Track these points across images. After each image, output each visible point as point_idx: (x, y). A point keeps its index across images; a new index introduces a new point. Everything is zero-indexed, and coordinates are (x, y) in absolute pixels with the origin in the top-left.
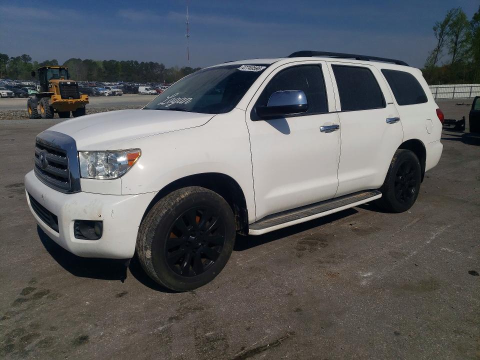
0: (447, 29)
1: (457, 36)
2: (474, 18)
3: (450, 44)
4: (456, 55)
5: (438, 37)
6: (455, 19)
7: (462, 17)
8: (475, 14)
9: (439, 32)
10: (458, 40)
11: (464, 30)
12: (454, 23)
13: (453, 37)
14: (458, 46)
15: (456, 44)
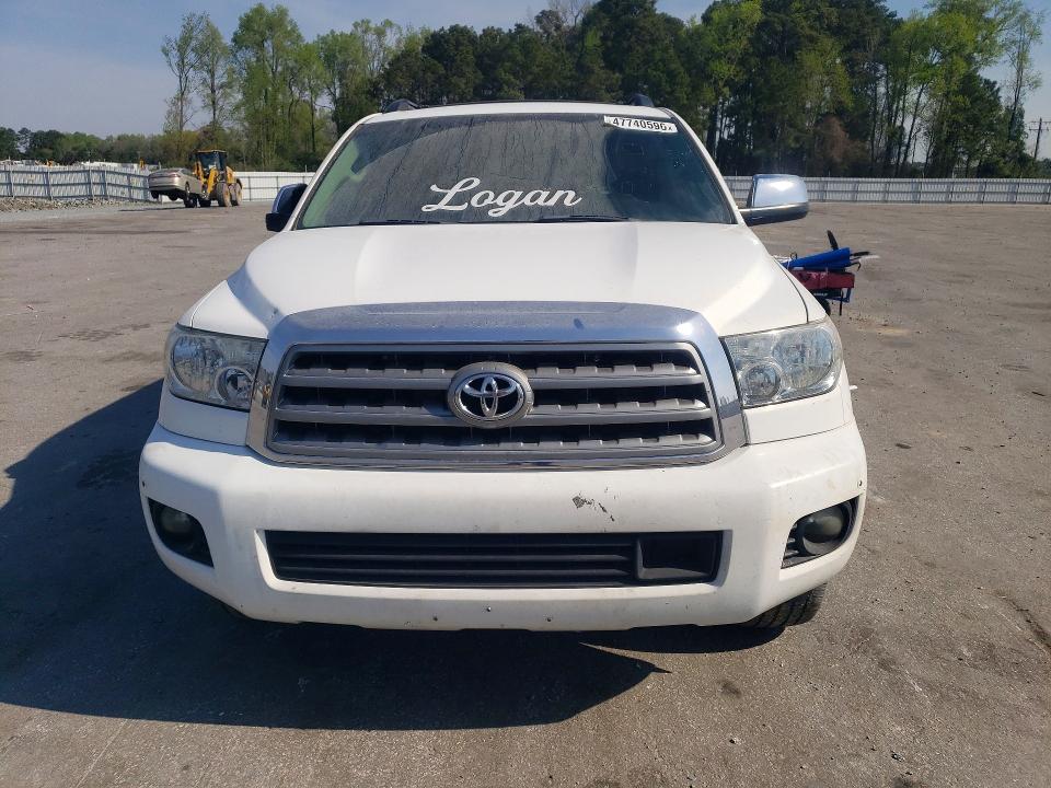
0: (191, 57)
1: (212, 73)
2: (234, 40)
3: (201, 88)
4: (217, 112)
5: (177, 71)
6: (200, 37)
7: (214, 36)
8: (235, 34)
9: (175, 60)
10: (216, 82)
11: (221, 62)
12: (202, 44)
13: (205, 74)
14: (219, 93)
15: (213, 91)
